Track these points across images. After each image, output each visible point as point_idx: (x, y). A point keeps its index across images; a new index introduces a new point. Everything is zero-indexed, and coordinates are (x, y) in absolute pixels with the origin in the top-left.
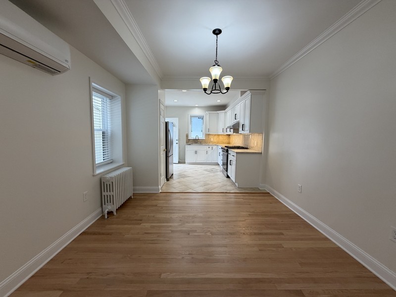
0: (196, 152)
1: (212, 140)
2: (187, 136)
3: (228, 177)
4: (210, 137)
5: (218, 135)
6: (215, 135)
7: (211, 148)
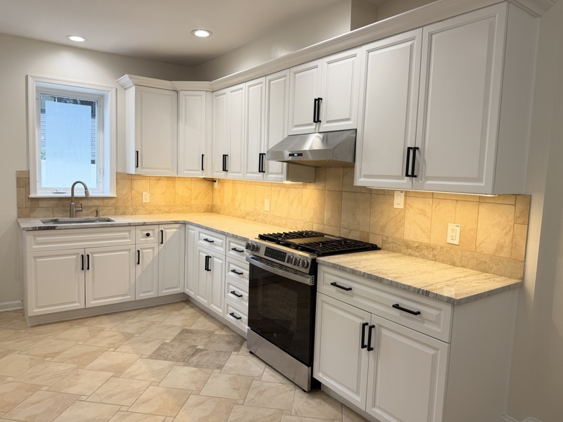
0: (85, 263)
1: (146, 198)
2: (24, 181)
3: (315, 387)
4: (139, 185)
5: (168, 178)
6: (159, 178)
7: (154, 238)
